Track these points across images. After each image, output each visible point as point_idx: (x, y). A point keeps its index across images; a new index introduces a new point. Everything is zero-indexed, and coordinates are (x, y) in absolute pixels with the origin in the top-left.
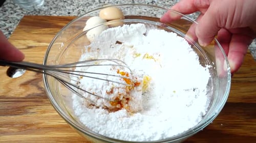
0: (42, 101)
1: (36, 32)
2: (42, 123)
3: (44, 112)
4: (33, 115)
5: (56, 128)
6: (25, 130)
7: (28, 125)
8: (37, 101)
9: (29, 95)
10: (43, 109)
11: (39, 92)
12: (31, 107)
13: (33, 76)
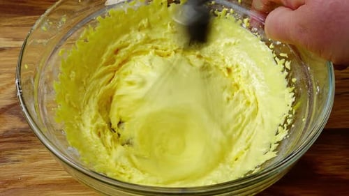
0: (30, 141)
1: (10, 24)
2: (32, 178)
3: (36, 159)
4: (17, 165)
5: (58, 185)
6: (4, 191)
7: (9, 182)
8: (21, 141)
9: (7, 131)
10: (33, 155)
11: (23, 126)
12: (13, 152)
13: (11, 99)
